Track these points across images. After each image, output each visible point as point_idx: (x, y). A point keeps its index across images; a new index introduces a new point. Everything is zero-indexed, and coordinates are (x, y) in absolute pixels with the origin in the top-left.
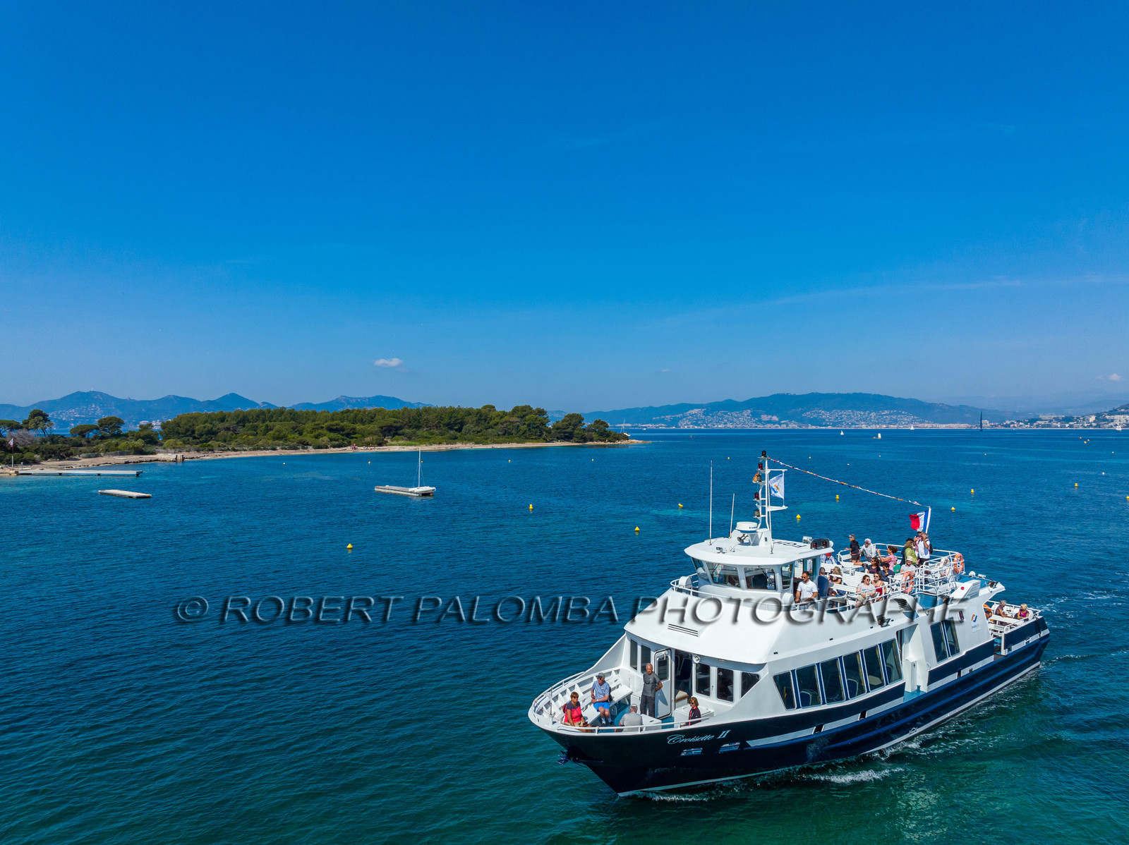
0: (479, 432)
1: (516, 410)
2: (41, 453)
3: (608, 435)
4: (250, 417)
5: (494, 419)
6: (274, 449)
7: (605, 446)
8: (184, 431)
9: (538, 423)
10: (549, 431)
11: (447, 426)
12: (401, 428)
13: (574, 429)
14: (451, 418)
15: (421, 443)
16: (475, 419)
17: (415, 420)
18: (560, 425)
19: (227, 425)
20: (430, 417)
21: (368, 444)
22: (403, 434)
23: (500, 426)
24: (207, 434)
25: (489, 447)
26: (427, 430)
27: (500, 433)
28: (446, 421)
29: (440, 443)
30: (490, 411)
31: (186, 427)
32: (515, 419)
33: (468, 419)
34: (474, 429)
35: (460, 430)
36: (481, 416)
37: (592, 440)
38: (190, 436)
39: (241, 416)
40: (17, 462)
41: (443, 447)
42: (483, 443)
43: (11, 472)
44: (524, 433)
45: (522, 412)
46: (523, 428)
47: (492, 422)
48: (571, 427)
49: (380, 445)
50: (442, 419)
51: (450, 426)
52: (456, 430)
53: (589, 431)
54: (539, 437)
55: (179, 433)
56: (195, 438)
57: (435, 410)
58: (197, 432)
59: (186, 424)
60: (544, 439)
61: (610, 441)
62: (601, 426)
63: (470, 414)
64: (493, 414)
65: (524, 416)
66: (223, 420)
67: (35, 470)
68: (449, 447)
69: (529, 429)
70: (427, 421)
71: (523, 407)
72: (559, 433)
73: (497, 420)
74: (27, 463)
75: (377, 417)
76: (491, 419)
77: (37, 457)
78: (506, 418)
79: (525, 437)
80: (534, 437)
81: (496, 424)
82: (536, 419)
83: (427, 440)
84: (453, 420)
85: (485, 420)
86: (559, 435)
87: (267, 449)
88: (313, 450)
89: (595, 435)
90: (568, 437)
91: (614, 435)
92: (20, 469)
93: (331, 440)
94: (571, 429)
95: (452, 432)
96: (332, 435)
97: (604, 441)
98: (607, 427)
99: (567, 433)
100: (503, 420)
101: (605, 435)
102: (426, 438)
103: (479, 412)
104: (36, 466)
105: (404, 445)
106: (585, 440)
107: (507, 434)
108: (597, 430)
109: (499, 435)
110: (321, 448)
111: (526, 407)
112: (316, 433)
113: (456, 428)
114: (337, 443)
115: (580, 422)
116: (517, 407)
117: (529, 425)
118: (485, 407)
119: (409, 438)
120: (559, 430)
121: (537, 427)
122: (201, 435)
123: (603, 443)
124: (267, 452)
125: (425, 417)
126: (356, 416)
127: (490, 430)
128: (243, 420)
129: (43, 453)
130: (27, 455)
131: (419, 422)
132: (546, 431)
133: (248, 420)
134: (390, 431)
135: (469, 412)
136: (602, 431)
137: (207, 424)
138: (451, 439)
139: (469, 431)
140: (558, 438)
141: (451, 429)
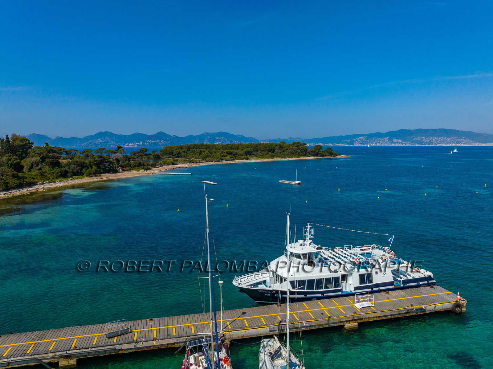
0: (281, 153)
1: (294, 143)
3: (333, 154)
4: (191, 147)
5: (286, 147)
6: (212, 162)
7: (331, 158)
8: (169, 153)
9: (305, 149)
10: (309, 153)
11: (268, 150)
12: (252, 152)
13: (319, 151)
14: (270, 147)
15: (262, 158)
16: (279, 147)
17: (256, 148)
18: (313, 150)
19: (184, 150)
20: (261, 147)
21: (243, 159)
22: (252, 155)
23: (289, 150)
24: (178, 154)
25: (287, 159)
26: (260, 152)
27: (289, 153)
28: (268, 148)
29: (268, 158)
30: (284, 144)
31: (170, 151)
32: (294, 148)
33: (277, 148)
34: (279, 152)
35: (273, 152)
36: (281, 146)
37: (326, 156)
38: (171, 154)
39: (188, 147)
41: (270, 160)
42: (285, 158)
43: (151, 173)
44: (299, 153)
45: (297, 144)
46: (299, 151)
47: (285, 149)
48: (318, 151)
49: (247, 159)
50: (266, 148)
51: (269, 151)
52: (272, 152)
53: (324, 152)
54: (305, 155)
55: (167, 154)
56: (173, 155)
57: (263, 144)
58: (174, 153)
59: (169, 150)
60: (307, 156)
61: (333, 156)
62: (330, 150)
63: (276, 146)
64: (285, 145)
65: (298, 146)
66: (182, 148)
68: (272, 159)
69: (301, 152)
70: (260, 148)
71: (297, 142)
72: (313, 153)
73: (287, 148)
75: (240, 147)
76: (285, 147)
78: (291, 147)
79: (300, 156)
80: (303, 155)
81: (287, 149)
82: (304, 147)
83: (262, 157)
84: (270, 148)
85: (283, 148)
86: (312, 154)
87: (210, 162)
88: (225, 162)
89: (327, 154)
90: (316, 155)
91: (335, 154)
93: (230, 158)
94: (317, 151)
95: (270, 153)
96: (230, 156)
97: (331, 156)
98: (332, 150)
99: (315, 153)
100: (290, 148)
101: (331, 154)
102: (262, 156)
103: (280, 145)
105: (256, 159)
106: (323, 156)
107: (292, 154)
108: (328, 152)
109: (289, 154)
110: (228, 161)
111: (298, 142)
112: (223, 154)
113: (272, 151)
114: (233, 159)
115: (321, 149)
116: (295, 142)
117: (301, 150)
118: (282, 142)
119: (256, 156)
120: (312, 152)
121: (305, 151)
122: (175, 154)
123: (330, 157)
124: (210, 163)
125: (259, 147)
126: (232, 146)
127: (285, 152)
128: (189, 148)
131: (257, 149)
132: (308, 153)
133: (190, 148)
134: (248, 153)
135: (276, 145)
136: (330, 152)
137: (178, 150)
138: (272, 156)
139: (277, 152)
140: (312, 155)
141: (270, 152)
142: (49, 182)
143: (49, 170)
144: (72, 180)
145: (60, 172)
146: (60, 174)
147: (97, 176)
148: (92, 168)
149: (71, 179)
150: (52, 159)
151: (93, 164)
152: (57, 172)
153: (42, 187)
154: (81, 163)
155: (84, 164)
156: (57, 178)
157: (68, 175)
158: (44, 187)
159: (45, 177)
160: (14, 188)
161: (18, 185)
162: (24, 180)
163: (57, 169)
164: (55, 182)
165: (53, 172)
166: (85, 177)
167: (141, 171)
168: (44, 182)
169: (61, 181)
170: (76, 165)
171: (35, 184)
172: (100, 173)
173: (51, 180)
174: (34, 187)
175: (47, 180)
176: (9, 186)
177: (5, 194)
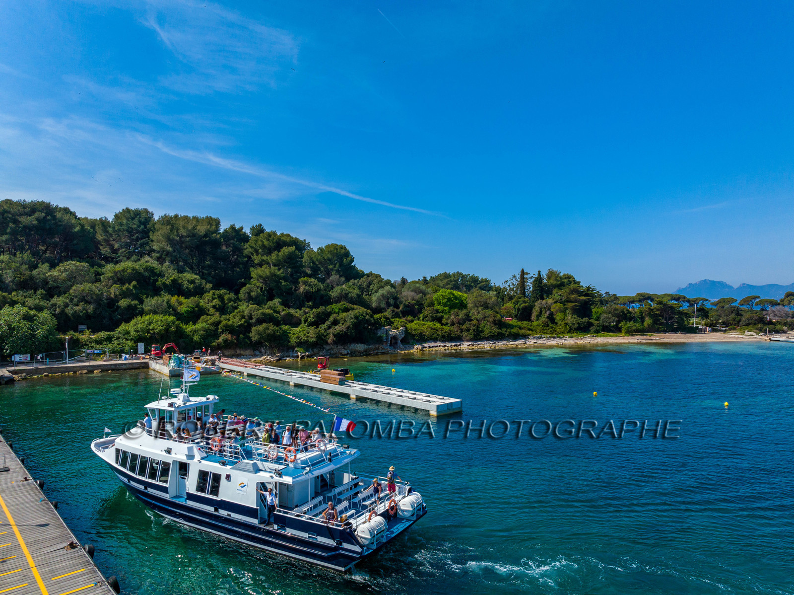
2: (788, 326)
40: (770, 332)
43: (766, 338)
67: (783, 338)
74: (777, 332)
77: (785, 328)
92: (773, 336)
104: (784, 334)
129: (790, 325)
130: (778, 327)
142: (550, 337)
143: (560, 320)
144: (595, 338)
145: (578, 323)
146: (576, 326)
147: (646, 335)
148: (643, 322)
149: (594, 336)
150: (574, 304)
151: (645, 314)
152: (574, 324)
153: (533, 342)
154: (623, 312)
155: (628, 313)
156: (569, 332)
157: (591, 329)
158: (535, 343)
159: (548, 329)
160: (487, 339)
161: (495, 335)
162: (507, 330)
163: (575, 318)
164: (560, 338)
165: (565, 323)
166: (623, 334)
167: (747, 333)
168: (543, 336)
169: (572, 337)
170: (610, 314)
171: (525, 337)
172: (658, 331)
173: (556, 334)
174: (521, 341)
175: (551, 334)
176: (481, 337)
177: (470, 345)
